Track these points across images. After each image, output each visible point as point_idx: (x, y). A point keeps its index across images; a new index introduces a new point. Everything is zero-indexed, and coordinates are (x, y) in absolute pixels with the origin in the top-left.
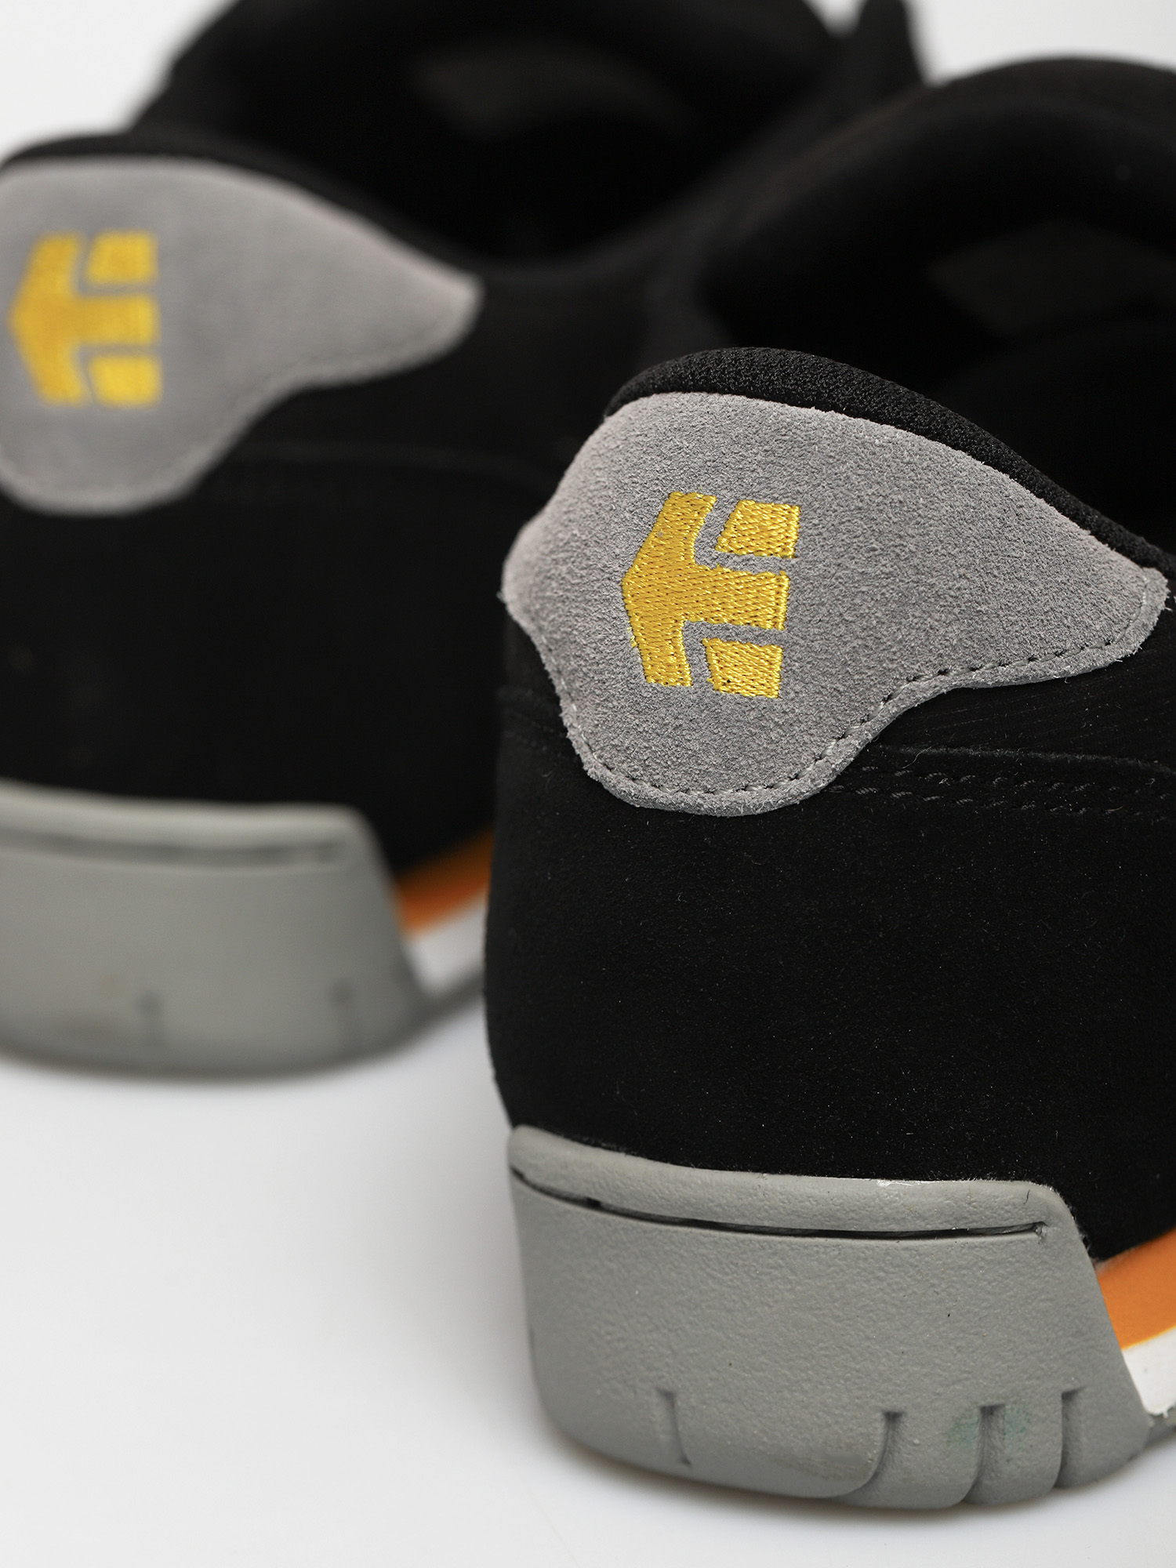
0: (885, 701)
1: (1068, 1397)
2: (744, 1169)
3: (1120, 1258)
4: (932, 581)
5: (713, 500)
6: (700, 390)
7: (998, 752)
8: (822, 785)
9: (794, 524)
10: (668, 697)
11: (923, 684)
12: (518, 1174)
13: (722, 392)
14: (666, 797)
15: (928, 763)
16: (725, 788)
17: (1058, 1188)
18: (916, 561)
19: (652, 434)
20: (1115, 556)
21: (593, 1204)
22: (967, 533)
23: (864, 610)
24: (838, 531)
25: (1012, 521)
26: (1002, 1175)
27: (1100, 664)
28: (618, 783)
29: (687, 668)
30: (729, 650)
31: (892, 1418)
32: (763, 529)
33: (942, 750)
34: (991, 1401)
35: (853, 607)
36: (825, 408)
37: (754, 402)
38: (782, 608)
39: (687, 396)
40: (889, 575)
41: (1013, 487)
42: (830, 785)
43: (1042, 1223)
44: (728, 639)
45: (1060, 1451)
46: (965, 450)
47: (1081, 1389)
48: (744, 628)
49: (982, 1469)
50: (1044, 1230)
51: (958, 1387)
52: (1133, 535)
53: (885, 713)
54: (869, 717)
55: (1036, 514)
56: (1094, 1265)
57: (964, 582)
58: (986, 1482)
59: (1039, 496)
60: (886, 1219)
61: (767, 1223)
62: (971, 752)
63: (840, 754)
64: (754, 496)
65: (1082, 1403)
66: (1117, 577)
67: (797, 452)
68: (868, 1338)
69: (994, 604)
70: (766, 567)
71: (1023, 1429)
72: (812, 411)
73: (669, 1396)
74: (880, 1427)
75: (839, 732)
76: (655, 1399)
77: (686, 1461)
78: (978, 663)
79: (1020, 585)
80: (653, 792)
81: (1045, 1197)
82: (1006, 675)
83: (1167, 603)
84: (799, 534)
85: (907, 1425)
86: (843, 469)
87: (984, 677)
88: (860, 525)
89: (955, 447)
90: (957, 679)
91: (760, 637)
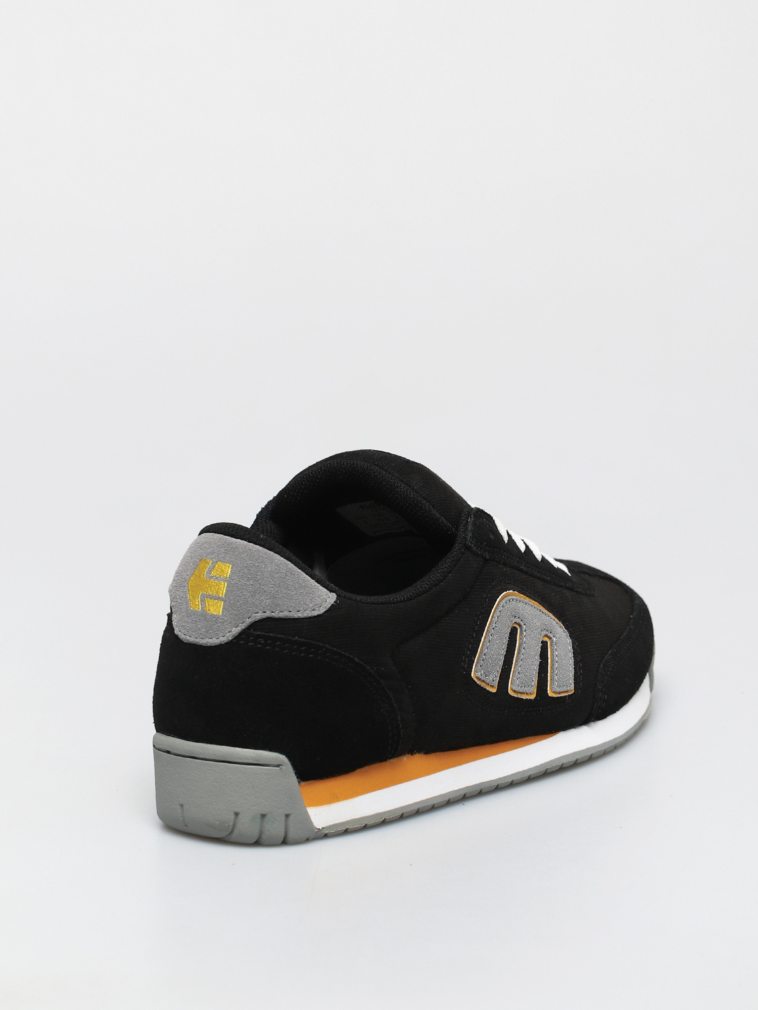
0: (249, 618)
1: (287, 816)
2: (204, 743)
3: (309, 782)
4: (263, 587)
5: (211, 561)
6: (213, 532)
7: (279, 636)
8: (230, 638)
9: (230, 570)
10: (195, 613)
11: (258, 615)
12: (154, 746)
13: (218, 533)
14: (191, 639)
15: (259, 636)
16: (206, 638)
17: (286, 756)
18: (260, 582)
19: (200, 543)
20: (321, 588)
21: (168, 752)
22: (275, 576)
23: (244, 593)
24: (240, 572)
25: (288, 574)
26: (271, 750)
27: (310, 615)
28: (182, 636)
29: (200, 606)
30: (211, 602)
31: (237, 814)
32: (222, 570)
33: (263, 633)
34: (263, 813)
35: (242, 592)
36: (242, 540)
37: (225, 536)
38: (224, 591)
39: (210, 534)
40: (252, 585)
41: (291, 565)
42: (233, 639)
43: (281, 765)
44: (211, 599)
45: (284, 830)
46: (279, 554)
47: (291, 814)
48: (215, 595)
49: (261, 833)
50: (281, 767)
51: (254, 807)
52: (329, 583)
53: (248, 621)
54: (244, 622)
55: (297, 573)
56: (299, 782)
57: (272, 589)
58: (263, 837)
59: (299, 569)
60: (238, 758)
61: (208, 758)
62: (271, 635)
63: (236, 631)
64: (221, 561)
65: (291, 818)
66: (320, 593)
67: (233, 550)
68: (231, 791)
69: (280, 596)
70: (222, 580)
71: (273, 822)
72: (239, 540)
73: (182, 806)
74: (233, 816)
75: (236, 625)
76: (179, 807)
77: (186, 826)
78: (274, 611)
79: (289, 591)
80: (188, 638)
81: (282, 758)
82: (282, 615)
83: (335, 602)
84: (231, 572)
85: (240, 816)
86: (243, 555)
87: (276, 615)
88: (246, 571)
89: (276, 553)
90: (268, 614)
91: (218, 598)
